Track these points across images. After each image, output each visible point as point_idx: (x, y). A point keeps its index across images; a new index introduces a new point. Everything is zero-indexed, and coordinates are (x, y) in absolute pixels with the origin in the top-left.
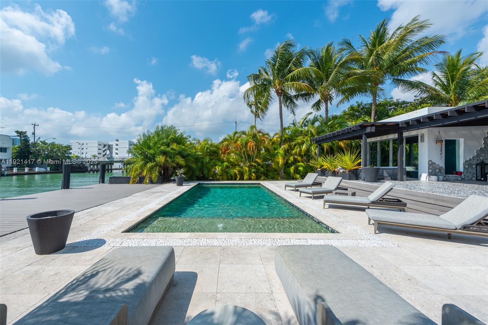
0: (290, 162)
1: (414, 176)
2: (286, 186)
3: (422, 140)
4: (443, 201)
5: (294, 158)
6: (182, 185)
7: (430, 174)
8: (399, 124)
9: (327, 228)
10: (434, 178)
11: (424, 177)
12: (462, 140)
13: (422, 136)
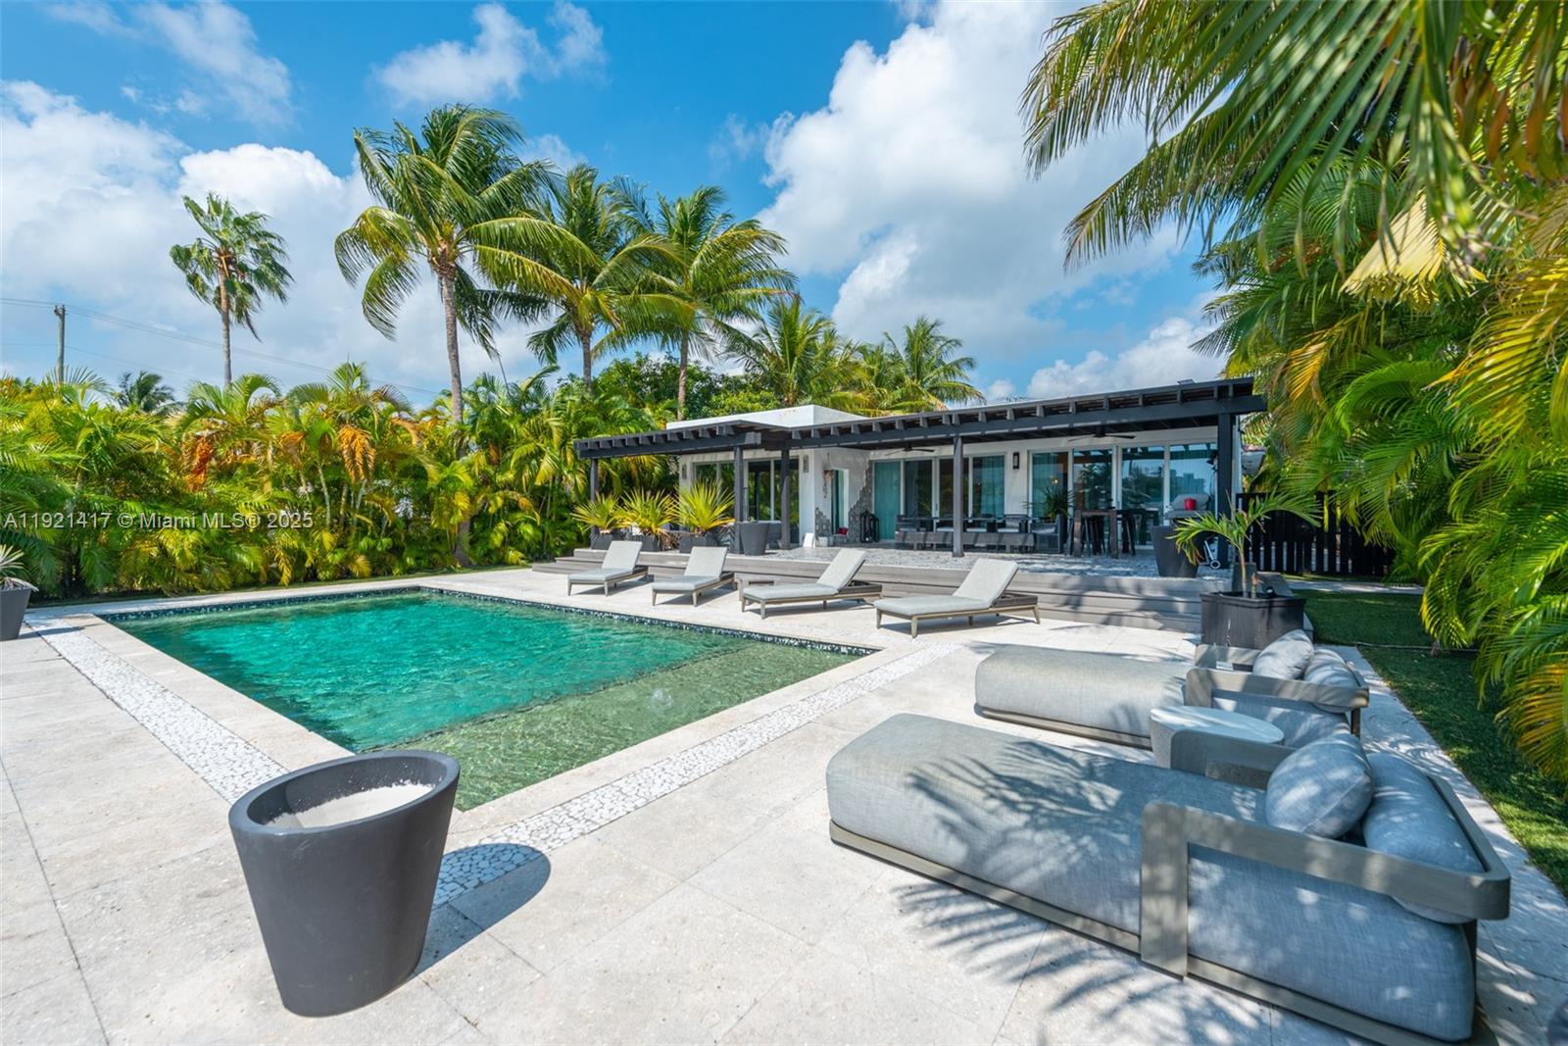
0: (492, 510)
1: (795, 540)
2: (572, 583)
3: (806, 469)
4: (902, 576)
5: (505, 499)
6: (16, 636)
7: (819, 534)
8: (790, 434)
9: (835, 649)
10: (823, 540)
11: (809, 540)
12: (846, 472)
13: (806, 461)
